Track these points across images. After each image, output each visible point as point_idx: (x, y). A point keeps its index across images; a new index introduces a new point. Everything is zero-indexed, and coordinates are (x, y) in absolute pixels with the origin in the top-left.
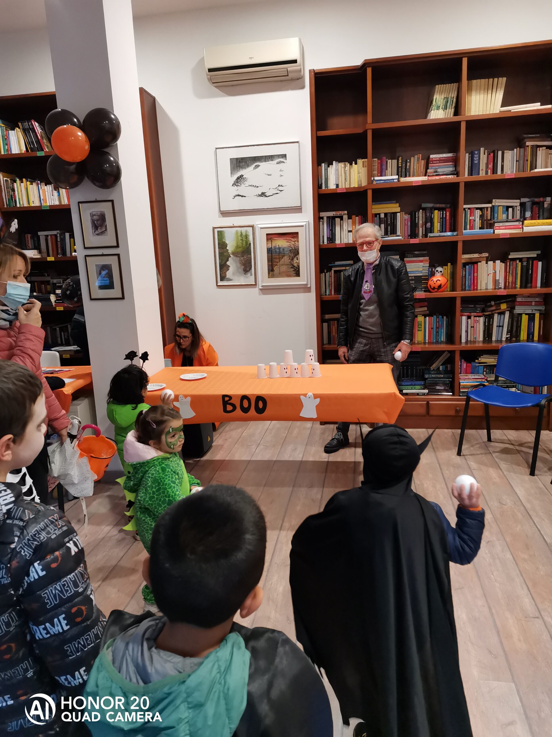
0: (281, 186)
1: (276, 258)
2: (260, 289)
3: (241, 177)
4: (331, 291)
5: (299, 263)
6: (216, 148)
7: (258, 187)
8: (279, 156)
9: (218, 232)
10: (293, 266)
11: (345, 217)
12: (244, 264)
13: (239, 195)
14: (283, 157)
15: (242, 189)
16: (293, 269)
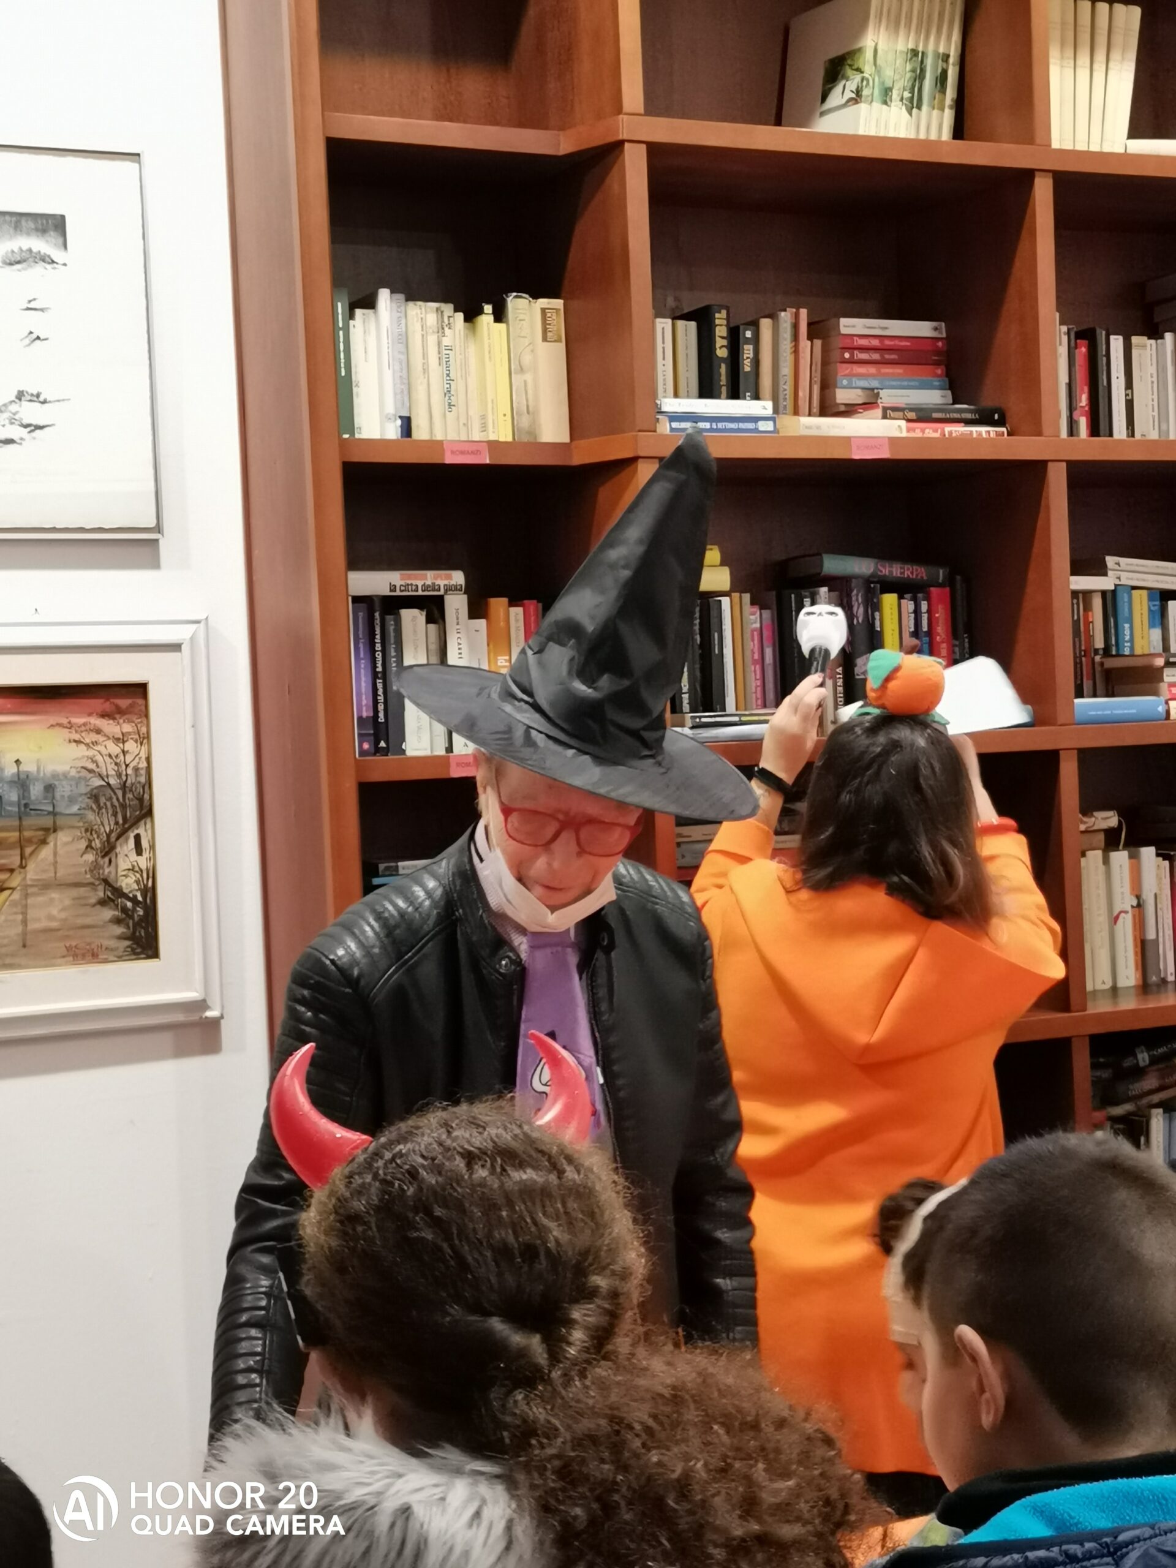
0: (35, 399)
5: (152, 874)
10: (114, 894)
11: (456, 605)
14: (42, 231)
16: (111, 908)
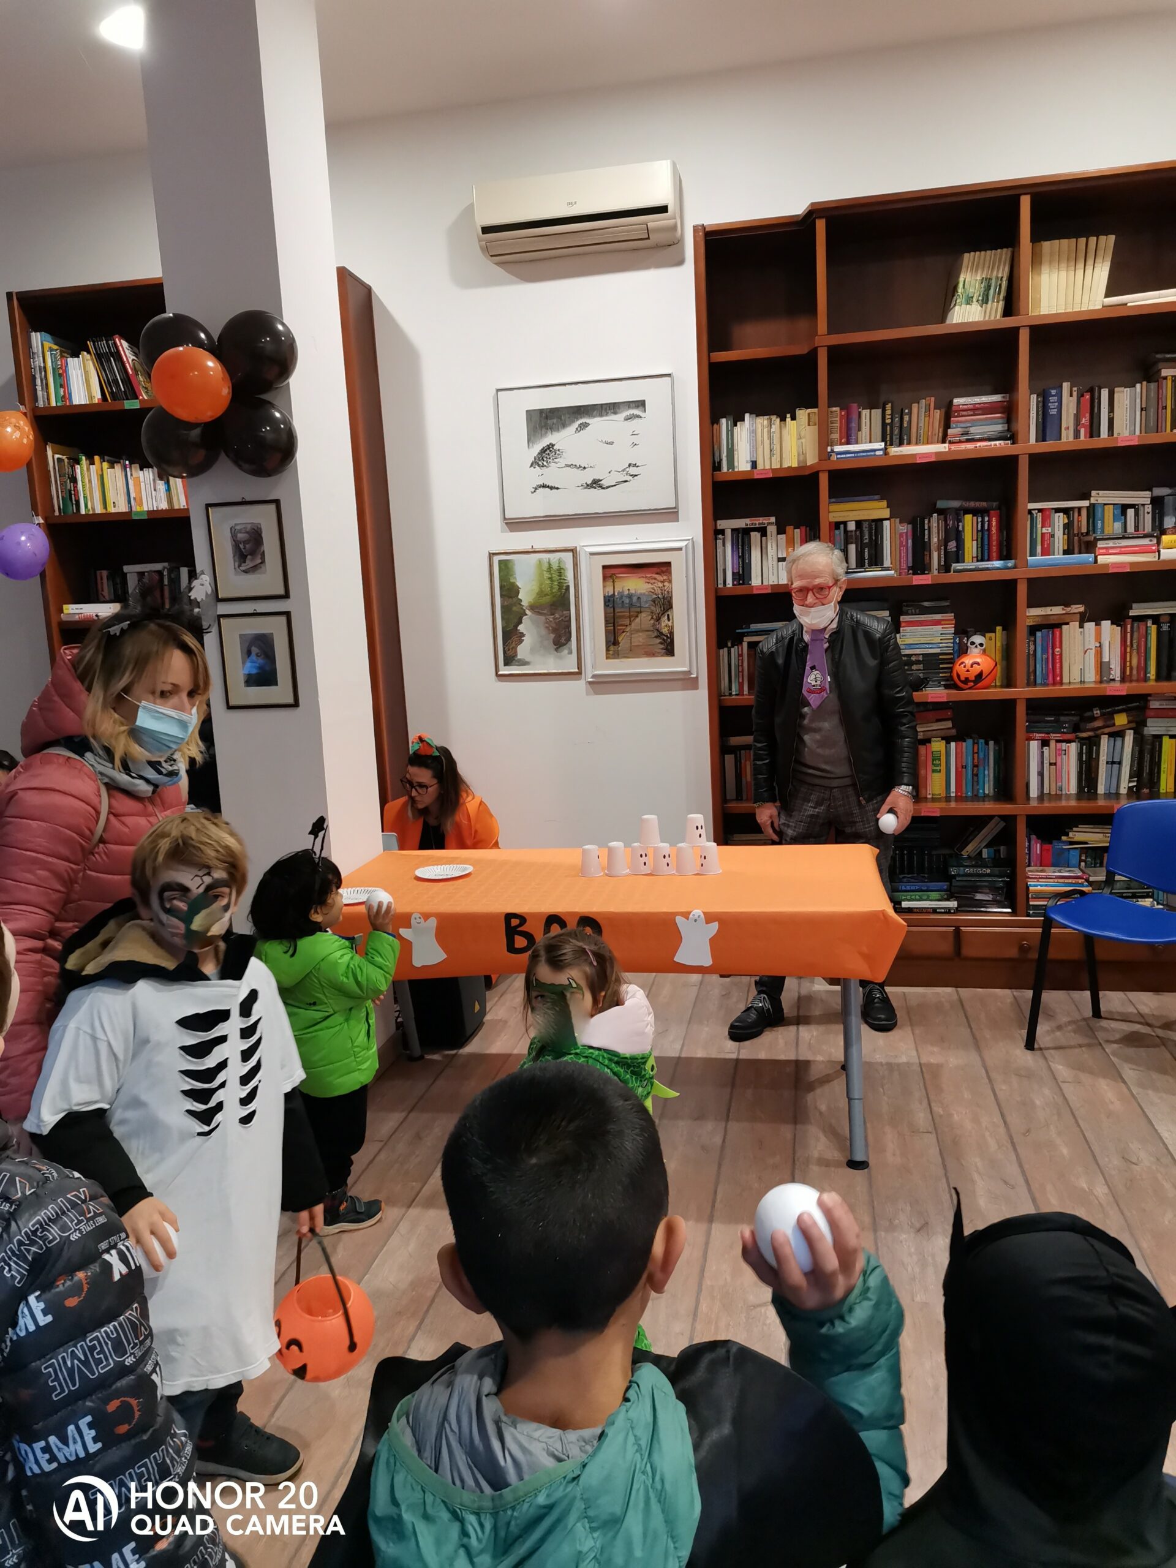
0: (635, 465)
1: (623, 617)
2: (590, 683)
3: (549, 448)
4: (741, 685)
5: (672, 627)
6: (498, 390)
7: (585, 468)
8: (629, 404)
9: (500, 562)
10: (660, 635)
11: (772, 530)
12: (555, 631)
13: (544, 486)
14: (637, 407)
15: (552, 473)
16: (658, 639)
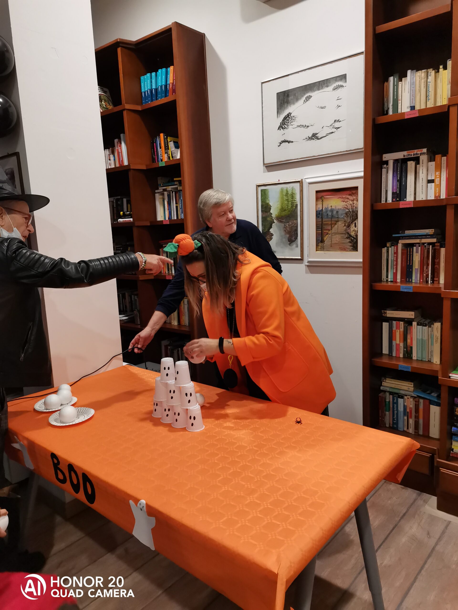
0: (339, 121)
1: (327, 224)
2: (308, 266)
3: (288, 116)
5: (357, 231)
6: (262, 83)
7: (308, 126)
8: (337, 79)
9: (262, 191)
10: (350, 236)
11: (423, 158)
12: (289, 233)
13: (285, 142)
14: (341, 80)
15: (290, 133)
16: (349, 239)
